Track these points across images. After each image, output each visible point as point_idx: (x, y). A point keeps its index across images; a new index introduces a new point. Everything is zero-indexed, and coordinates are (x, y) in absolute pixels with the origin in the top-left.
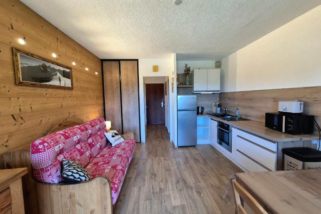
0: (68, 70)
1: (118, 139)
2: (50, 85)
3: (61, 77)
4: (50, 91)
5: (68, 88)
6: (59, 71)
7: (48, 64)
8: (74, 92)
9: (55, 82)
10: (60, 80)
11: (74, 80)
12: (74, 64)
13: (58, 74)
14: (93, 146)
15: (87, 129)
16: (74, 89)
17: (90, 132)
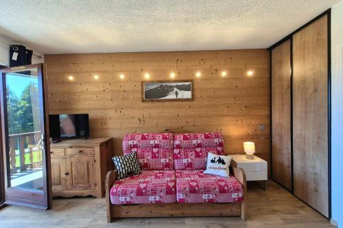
0: (188, 83)
1: (214, 168)
2: (165, 100)
4: (166, 103)
5: (187, 100)
6: (177, 87)
7: (164, 84)
8: (195, 103)
9: (171, 96)
10: (177, 94)
13: (175, 89)
14: (177, 158)
15: (174, 139)
16: (196, 100)
17: (177, 142)
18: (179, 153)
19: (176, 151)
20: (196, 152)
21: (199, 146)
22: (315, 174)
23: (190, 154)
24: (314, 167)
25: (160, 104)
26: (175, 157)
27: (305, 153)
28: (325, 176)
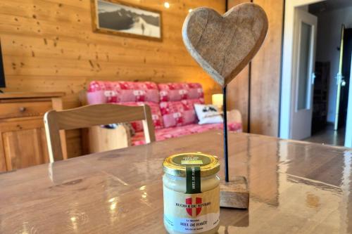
0: (156, 15)
1: (210, 116)
3: (145, 23)
4: (130, 40)
5: (154, 39)
6: (143, 16)
7: (127, 9)
8: (164, 45)
10: (143, 27)
11: (166, 28)
12: (167, 5)
13: (142, 21)
14: (166, 113)
15: (159, 89)
16: (165, 41)
17: (164, 93)
18: (168, 107)
19: (163, 105)
20: (184, 105)
21: (185, 97)
22: (269, 112)
23: (178, 106)
24: (268, 107)
25: (121, 40)
26: (163, 111)
27: (261, 97)
28: (276, 111)
